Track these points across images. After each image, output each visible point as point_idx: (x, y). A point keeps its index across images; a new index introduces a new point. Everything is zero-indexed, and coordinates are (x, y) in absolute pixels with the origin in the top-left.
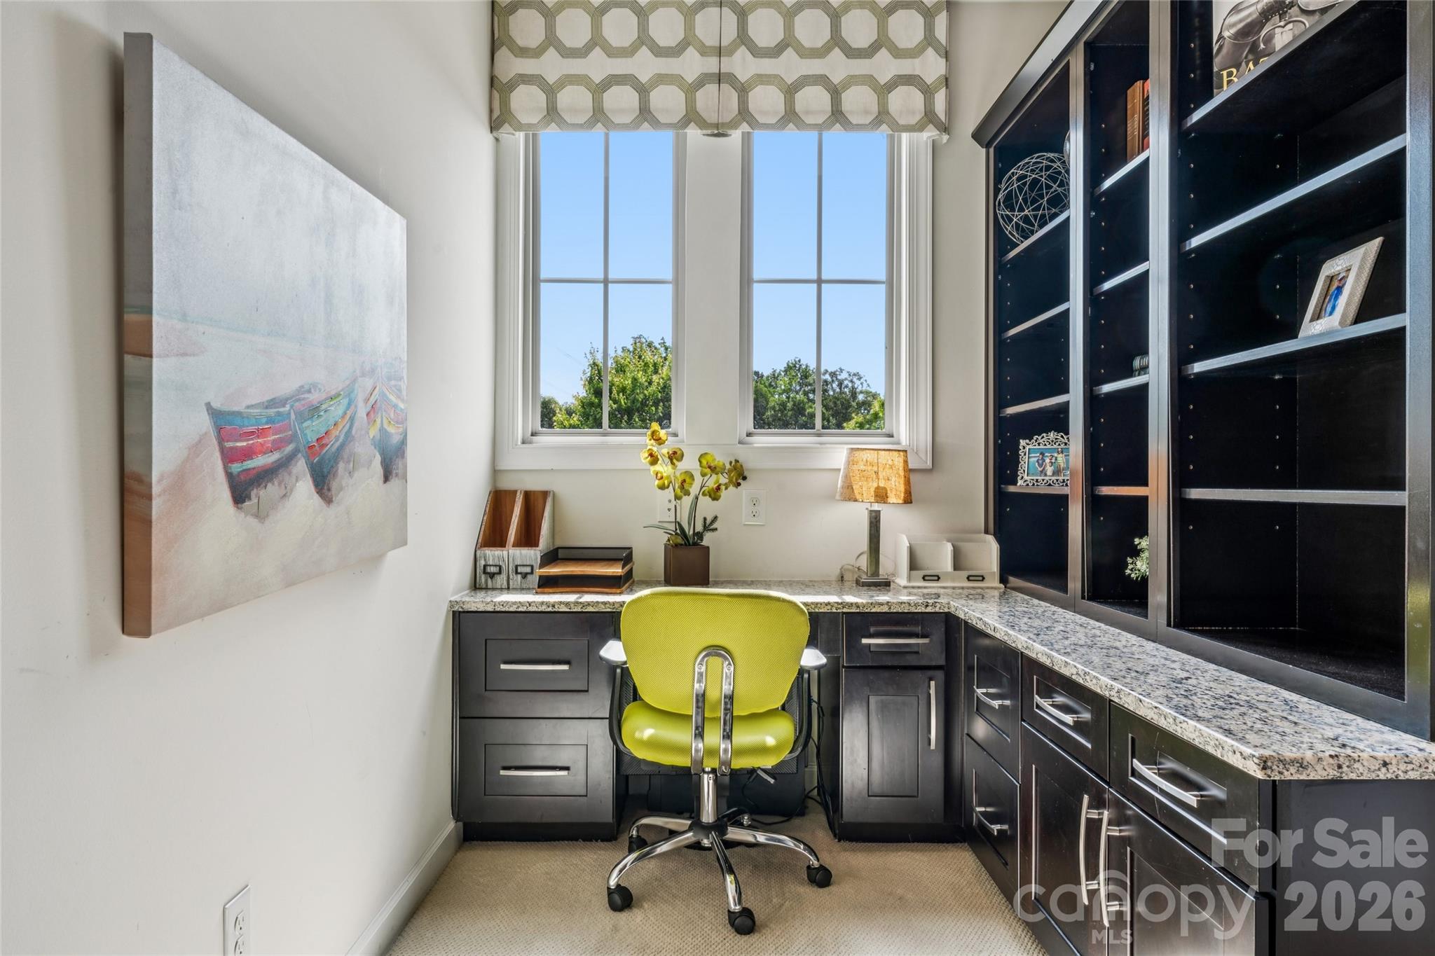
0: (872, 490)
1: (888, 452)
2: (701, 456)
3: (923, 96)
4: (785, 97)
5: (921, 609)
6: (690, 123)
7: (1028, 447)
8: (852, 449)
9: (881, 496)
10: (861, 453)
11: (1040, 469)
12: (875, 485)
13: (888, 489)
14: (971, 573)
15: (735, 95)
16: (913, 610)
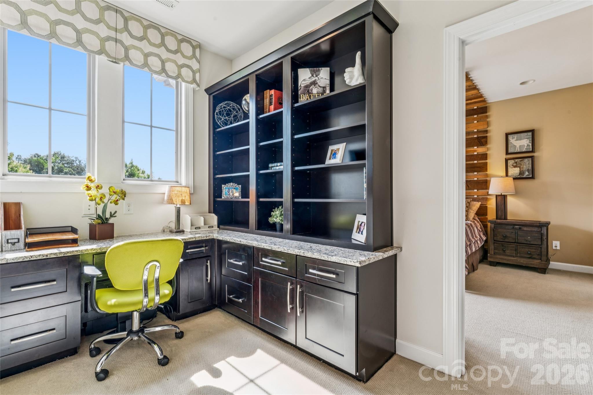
0: (180, 200)
1: (185, 188)
2: (110, 187)
3: (192, 73)
4: (144, 57)
5: (205, 238)
6: (103, 53)
7: (224, 187)
8: (172, 186)
9: (183, 202)
10: (174, 188)
11: (228, 194)
12: (181, 198)
13: (185, 200)
14: (209, 225)
15: (123, 50)
16: (203, 239)
